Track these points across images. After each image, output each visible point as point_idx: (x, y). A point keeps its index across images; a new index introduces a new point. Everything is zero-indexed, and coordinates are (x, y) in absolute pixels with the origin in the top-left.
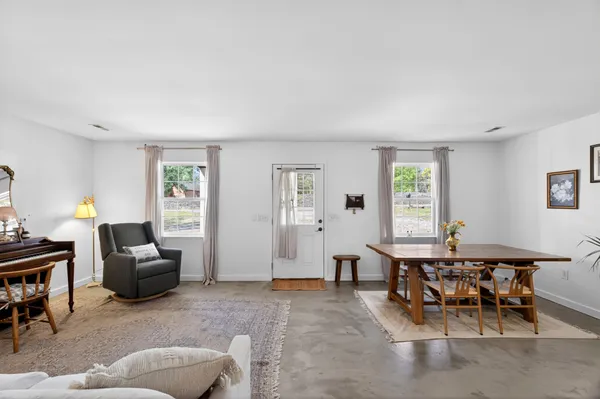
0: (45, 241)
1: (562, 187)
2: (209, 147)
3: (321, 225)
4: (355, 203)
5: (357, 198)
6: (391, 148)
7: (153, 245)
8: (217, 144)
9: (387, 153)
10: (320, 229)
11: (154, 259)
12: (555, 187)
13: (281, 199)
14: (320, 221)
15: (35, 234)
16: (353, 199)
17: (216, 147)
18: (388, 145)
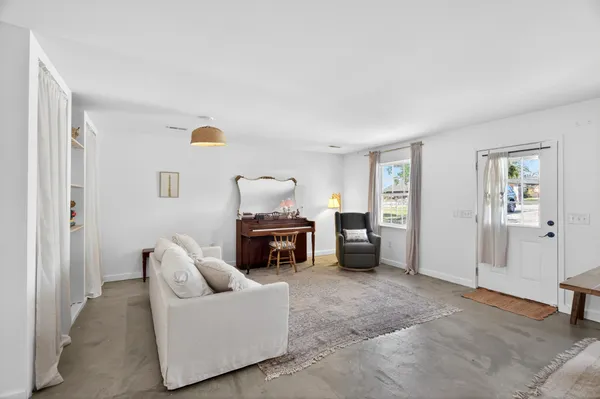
0: (305, 219)
2: (413, 145)
3: (552, 229)
7: (365, 231)
8: (419, 140)
10: (550, 234)
11: (362, 241)
13: (486, 193)
14: (551, 223)
15: (302, 215)
17: (418, 143)
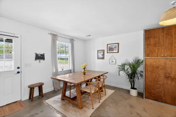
1: (101, 54)
3: (19, 70)
4: (40, 57)
5: (41, 55)
6: (56, 35)
9: (54, 37)
10: (18, 72)
12: (99, 54)
14: (18, 68)
16: (40, 55)
18: (55, 34)
